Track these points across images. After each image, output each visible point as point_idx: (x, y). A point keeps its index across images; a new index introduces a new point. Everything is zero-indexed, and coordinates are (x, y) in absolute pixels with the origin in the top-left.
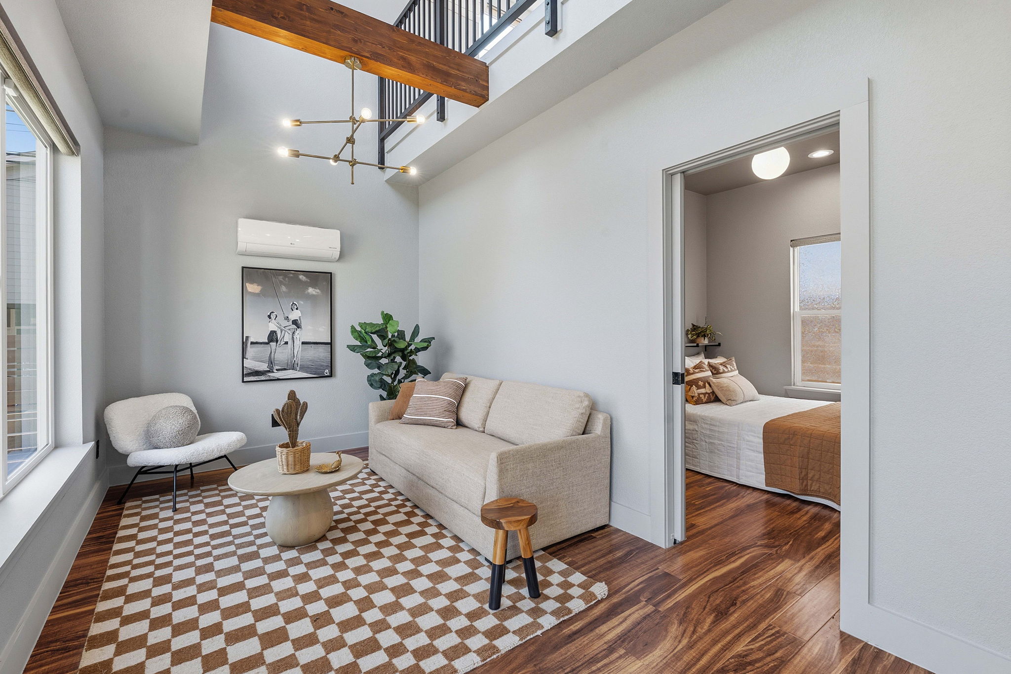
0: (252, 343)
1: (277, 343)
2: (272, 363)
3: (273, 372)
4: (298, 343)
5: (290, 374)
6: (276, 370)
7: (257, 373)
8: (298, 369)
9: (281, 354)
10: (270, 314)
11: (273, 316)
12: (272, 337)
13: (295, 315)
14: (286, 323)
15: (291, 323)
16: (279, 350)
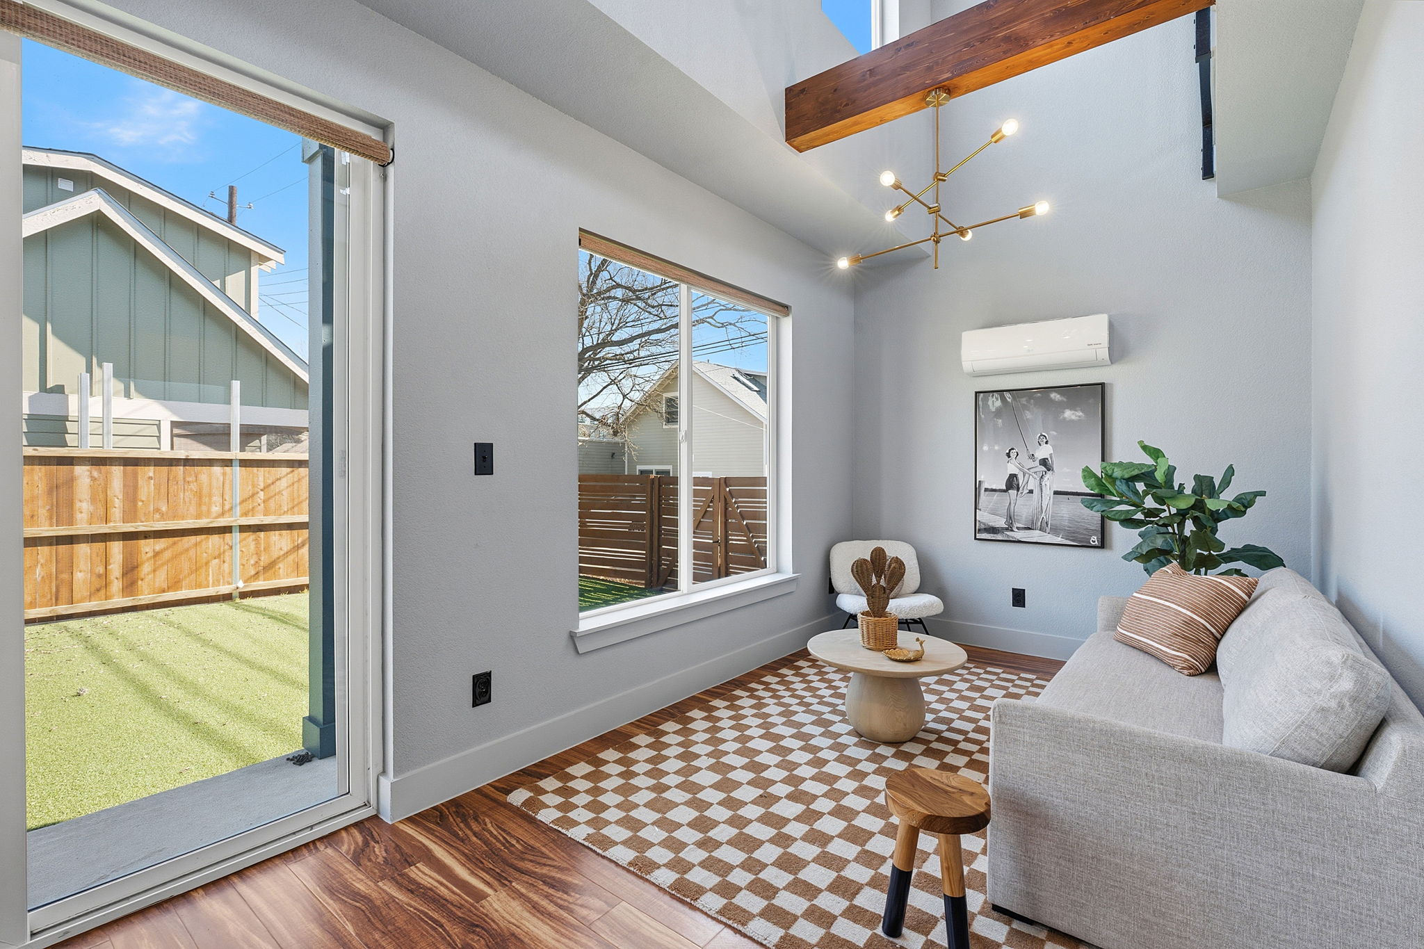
0: (986, 490)
1: (1018, 490)
2: (1010, 518)
3: (1012, 531)
4: (1048, 493)
5: (1035, 535)
6: (1017, 528)
7: (993, 530)
8: (1048, 530)
9: (1023, 507)
10: (1010, 450)
11: (1013, 454)
12: (1012, 482)
13: (1044, 452)
14: (1030, 464)
15: (1037, 463)
16: (1020, 501)
